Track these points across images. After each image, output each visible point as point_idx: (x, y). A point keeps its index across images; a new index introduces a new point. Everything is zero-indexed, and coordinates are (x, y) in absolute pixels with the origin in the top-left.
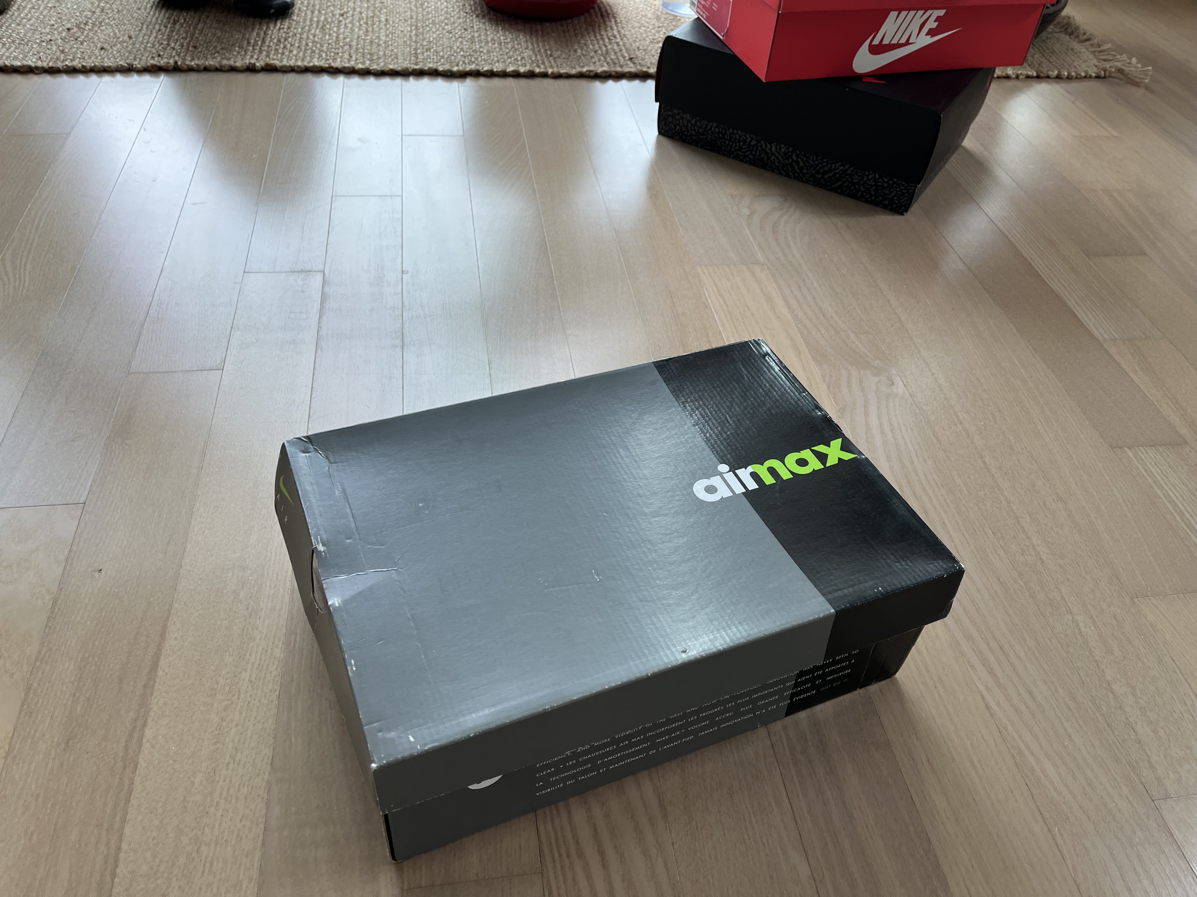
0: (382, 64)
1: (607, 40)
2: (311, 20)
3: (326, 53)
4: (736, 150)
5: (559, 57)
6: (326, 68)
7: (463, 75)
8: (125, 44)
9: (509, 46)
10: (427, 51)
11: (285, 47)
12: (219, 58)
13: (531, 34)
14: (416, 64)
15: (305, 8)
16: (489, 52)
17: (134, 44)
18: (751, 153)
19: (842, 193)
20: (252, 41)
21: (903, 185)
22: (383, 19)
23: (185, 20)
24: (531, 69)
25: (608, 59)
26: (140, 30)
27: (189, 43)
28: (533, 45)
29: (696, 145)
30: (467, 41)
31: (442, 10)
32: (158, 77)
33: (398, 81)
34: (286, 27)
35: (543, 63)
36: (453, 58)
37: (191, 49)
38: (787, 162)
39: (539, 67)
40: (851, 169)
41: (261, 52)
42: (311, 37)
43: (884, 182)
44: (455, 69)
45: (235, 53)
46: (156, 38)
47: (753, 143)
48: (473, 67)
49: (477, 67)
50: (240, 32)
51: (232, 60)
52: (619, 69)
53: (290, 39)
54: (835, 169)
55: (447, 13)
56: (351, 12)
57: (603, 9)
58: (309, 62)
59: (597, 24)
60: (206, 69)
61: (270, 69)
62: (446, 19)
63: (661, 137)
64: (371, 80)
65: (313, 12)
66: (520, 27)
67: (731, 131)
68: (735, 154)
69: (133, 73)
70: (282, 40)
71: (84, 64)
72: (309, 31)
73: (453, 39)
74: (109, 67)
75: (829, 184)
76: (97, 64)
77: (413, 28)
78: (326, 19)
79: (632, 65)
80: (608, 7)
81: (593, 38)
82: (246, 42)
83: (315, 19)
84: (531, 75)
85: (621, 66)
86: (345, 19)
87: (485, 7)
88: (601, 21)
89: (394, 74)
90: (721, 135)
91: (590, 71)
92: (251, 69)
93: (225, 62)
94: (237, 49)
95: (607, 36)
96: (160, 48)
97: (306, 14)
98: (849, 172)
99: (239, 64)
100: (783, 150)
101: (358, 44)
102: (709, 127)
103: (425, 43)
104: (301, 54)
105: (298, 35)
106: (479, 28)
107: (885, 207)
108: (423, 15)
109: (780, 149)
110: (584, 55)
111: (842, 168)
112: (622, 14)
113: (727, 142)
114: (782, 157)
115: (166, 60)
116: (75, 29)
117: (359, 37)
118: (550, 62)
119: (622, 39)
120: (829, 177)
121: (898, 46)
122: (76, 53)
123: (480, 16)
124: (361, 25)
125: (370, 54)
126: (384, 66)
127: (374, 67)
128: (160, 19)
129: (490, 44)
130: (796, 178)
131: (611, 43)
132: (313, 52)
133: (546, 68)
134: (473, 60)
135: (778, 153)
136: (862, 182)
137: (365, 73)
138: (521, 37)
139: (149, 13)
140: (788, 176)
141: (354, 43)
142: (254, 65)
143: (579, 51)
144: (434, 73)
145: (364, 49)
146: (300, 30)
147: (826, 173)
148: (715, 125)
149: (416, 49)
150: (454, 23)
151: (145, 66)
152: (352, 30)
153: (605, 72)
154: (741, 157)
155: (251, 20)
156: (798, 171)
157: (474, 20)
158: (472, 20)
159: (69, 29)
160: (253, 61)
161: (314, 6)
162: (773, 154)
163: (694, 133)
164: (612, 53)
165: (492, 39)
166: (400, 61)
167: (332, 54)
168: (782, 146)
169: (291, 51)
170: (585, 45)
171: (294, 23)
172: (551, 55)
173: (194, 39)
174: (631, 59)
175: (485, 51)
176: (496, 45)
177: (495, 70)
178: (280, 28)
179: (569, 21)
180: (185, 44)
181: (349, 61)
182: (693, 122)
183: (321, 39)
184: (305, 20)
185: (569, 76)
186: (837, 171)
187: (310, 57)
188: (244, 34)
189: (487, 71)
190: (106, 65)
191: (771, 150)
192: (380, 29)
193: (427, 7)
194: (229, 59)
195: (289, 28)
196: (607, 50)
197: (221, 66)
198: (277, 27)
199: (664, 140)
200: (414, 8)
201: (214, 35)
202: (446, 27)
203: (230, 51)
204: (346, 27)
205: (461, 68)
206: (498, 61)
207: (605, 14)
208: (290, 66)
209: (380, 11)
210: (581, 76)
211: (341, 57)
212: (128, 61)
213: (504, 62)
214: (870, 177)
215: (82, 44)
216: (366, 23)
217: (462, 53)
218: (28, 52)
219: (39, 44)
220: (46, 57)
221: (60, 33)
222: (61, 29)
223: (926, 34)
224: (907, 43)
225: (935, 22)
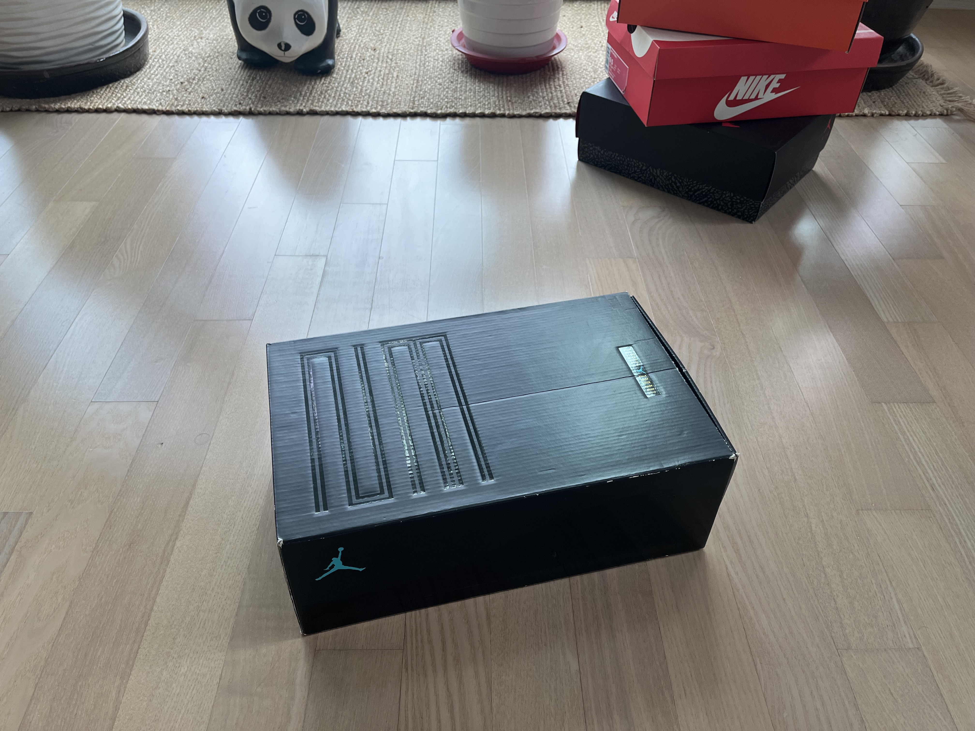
0: (389, 109)
1: (553, 89)
2: (346, 77)
3: (352, 101)
4: (632, 173)
5: (515, 102)
6: (351, 112)
7: (444, 116)
8: (218, 95)
9: (481, 94)
10: (422, 98)
11: (325, 97)
12: (279, 106)
13: (498, 85)
14: (412, 109)
15: (342, 68)
16: (465, 99)
17: (224, 95)
18: (643, 176)
19: (708, 206)
20: (303, 93)
21: (751, 202)
22: (395, 75)
23: (260, 78)
24: (493, 111)
25: (552, 103)
26: (230, 85)
27: (260, 95)
28: (498, 93)
29: (605, 169)
30: (451, 91)
31: (438, 68)
32: (238, 118)
33: (399, 120)
34: (327, 82)
35: (504, 107)
36: (439, 103)
37: (262, 99)
38: (668, 182)
39: (500, 110)
40: (714, 189)
41: (308, 101)
42: (343, 89)
43: (737, 199)
44: (439, 112)
45: (291, 102)
46: (239, 90)
47: (644, 168)
48: (452, 110)
49: (455, 111)
50: (296, 86)
51: (288, 107)
52: (558, 111)
53: (329, 92)
54: (702, 189)
55: (441, 70)
56: (373, 71)
57: (555, 65)
58: (339, 108)
59: (548, 77)
60: (270, 114)
61: (312, 113)
62: (439, 74)
63: (580, 162)
64: (381, 120)
65: (347, 71)
66: (491, 80)
67: (628, 159)
68: (632, 175)
69: (222, 116)
70: (324, 92)
71: (190, 109)
72: (343, 85)
73: (442, 89)
74: (206, 111)
75: (698, 199)
76: (198, 109)
77: (415, 81)
78: (356, 76)
79: (568, 108)
80: (559, 63)
81: (544, 87)
82: (299, 94)
83: (348, 76)
84: (493, 116)
85: (560, 109)
86: (369, 76)
87: (469, 65)
88: (552, 74)
89: (396, 115)
90: (621, 162)
91: (536, 113)
92: (300, 113)
93: (283, 109)
94: (292, 99)
95: (554, 85)
96: (241, 98)
97: (342, 73)
98: (712, 191)
99: (292, 110)
100: (665, 174)
101: (374, 94)
102: (613, 156)
103: (421, 93)
104: (335, 102)
105: (335, 88)
106: (462, 81)
107: (739, 217)
108: (423, 72)
109: (663, 173)
110: (534, 100)
111: (707, 188)
112: (568, 69)
113: (626, 167)
114: (665, 179)
115: (244, 107)
116: (186, 83)
117: (376, 89)
118: (509, 106)
119: (565, 88)
120: (698, 194)
121: (749, 100)
122: (185, 101)
123: (464, 72)
124: (379, 80)
125: (382, 101)
126: (390, 110)
127: (383, 111)
128: (244, 76)
129: (467, 93)
130: (674, 194)
131: (556, 91)
132: (343, 100)
133: (505, 110)
134: (453, 104)
135: (662, 176)
136: (721, 199)
137: (376, 115)
138: (491, 87)
139: (237, 72)
140: (669, 192)
141: (372, 94)
142: (302, 110)
143: (531, 97)
144: (424, 115)
145: (378, 98)
146: (336, 84)
147: (695, 191)
148: (617, 155)
149: (414, 97)
150: (444, 77)
151: (230, 111)
152: (373, 84)
153: (547, 113)
154: (636, 178)
155: (305, 77)
156: (676, 189)
157: (459, 75)
158: (458, 75)
159: (182, 83)
160: (301, 108)
161: (349, 66)
162: (658, 176)
163: (603, 160)
164: (556, 99)
165: (470, 89)
166: (402, 106)
167: (356, 102)
168: (664, 171)
169: (328, 100)
170: (537, 92)
171: (334, 79)
172: (510, 101)
173: (265, 92)
174: (568, 103)
175: (463, 98)
176: (472, 93)
177: (467, 112)
178: (323, 83)
179: (528, 75)
180: (258, 95)
181: (367, 106)
182: (602, 152)
183: (350, 91)
184: (341, 77)
185: (520, 116)
186: (703, 190)
187: (341, 104)
188: (299, 88)
189: (461, 113)
190: (204, 110)
191: (656, 173)
192: (392, 83)
193: (428, 66)
194: (286, 106)
195: (329, 83)
196: (552, 96)
197: (280, 111)
198: (322, 83)
199: (582, 165)
200: (418, 67)
201: (278, 89)
202: (438, 81)
203: (288, 100)
204: (369, 82)
205: (443, 111)
206: (471, 106)
207: (556, 68)
208: (326, 111)
209: (394, 70)
210: (529, 116)
211: (362, 104)
212: (219, 108)
213: (476, 106)
214: (727, 195)
215: (189, 94)
216: (383, 79)
217: (446, 100)
218: (154, 99)
219: (162, 94)
220: (166, 103)
221: (176, 85)
222: (176, 82)
223: (772, 92)
224: (756, 98)
225: (778, 83)
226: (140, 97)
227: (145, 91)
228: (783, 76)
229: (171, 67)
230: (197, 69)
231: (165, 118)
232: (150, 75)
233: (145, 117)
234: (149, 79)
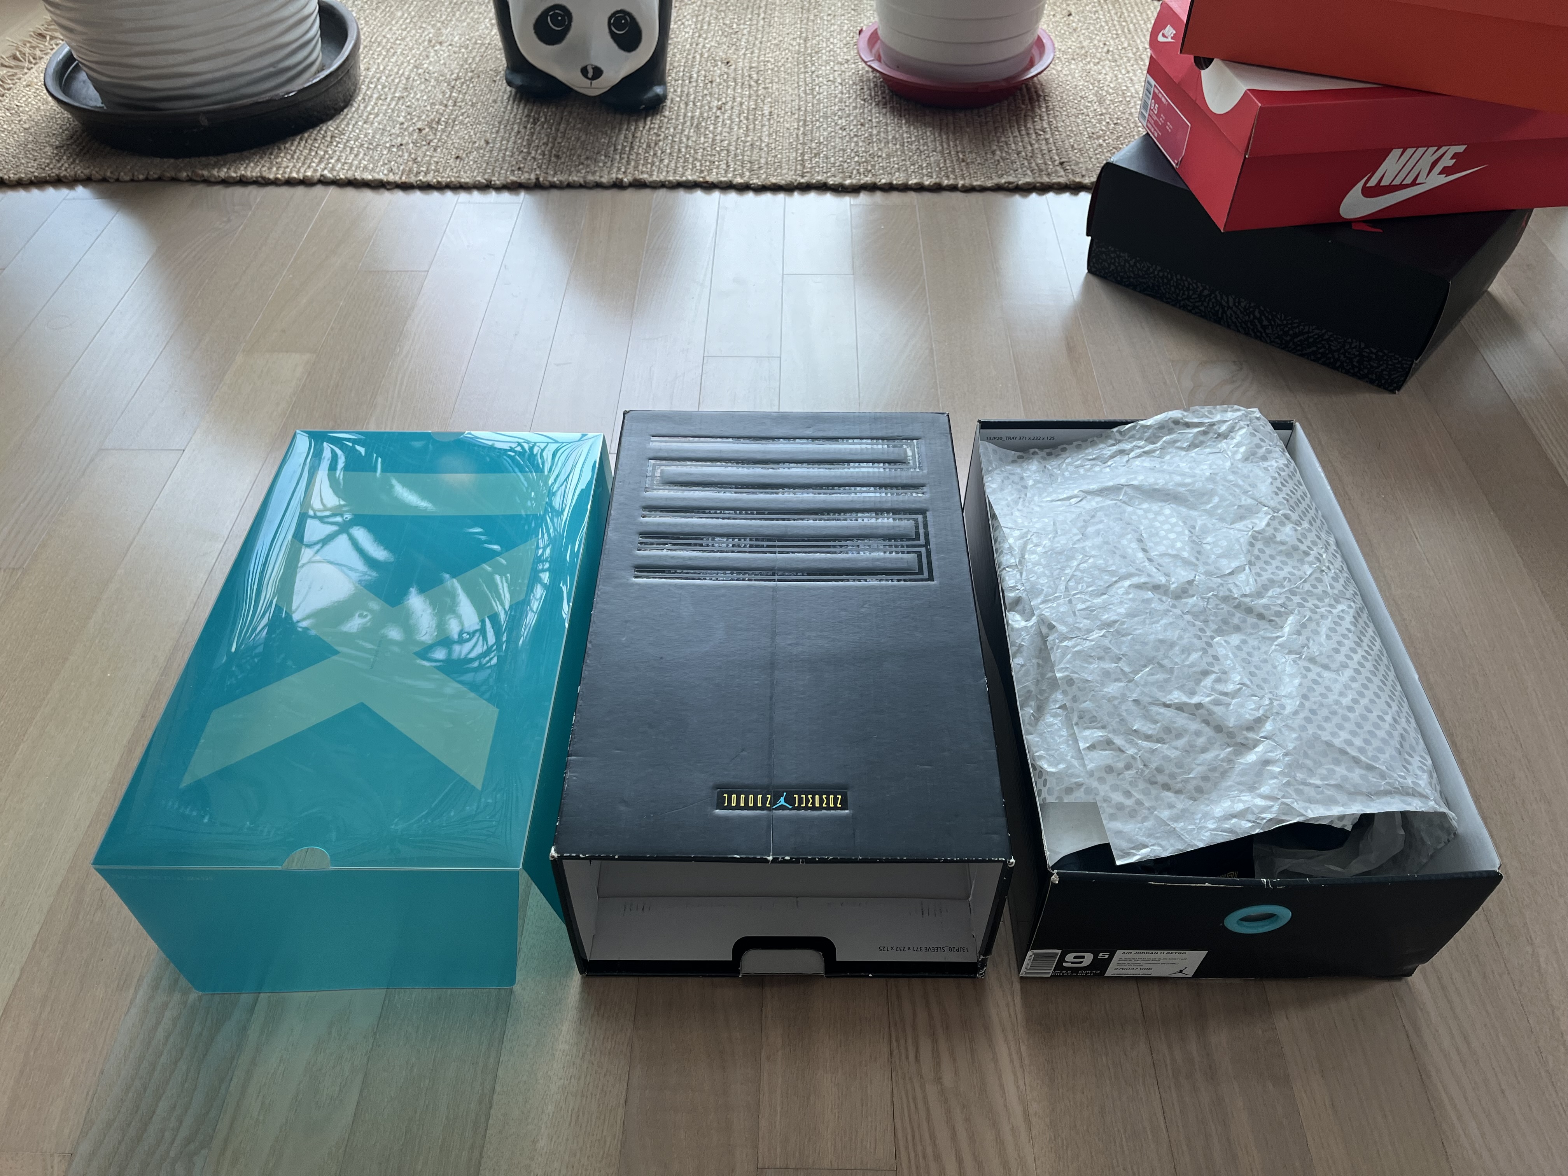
0: (764, 176)
1: (1034, 136)
2: (685, 115)
3: (700, 161)
4: (1183, 299)
5: (973, 163)
6: (701, 182)
7: (855, 190)
8: (482, 151)
9: (914, 147)
10: (815, 156)
11: (655, 154)
12: (583, 171)
13: (941, 130)
14: (803, 177)
15: (678, 99)
16: (889, 156)
17: (491, 151)
18: (1202, 305)
19: (1316, 360)
20: (619, 147)
21: (1396, 359)
22: (766, 112)
23: (546, 118)
24: (938, 180)
25: (1034, 164)
26: (498, 132)
27: (550, 151)
28: (942, 145)
29: (1135, 289)
30: (863, 141)
31: (836, 97)
32: (518, 194)
33: (781, 197)
34: (656, 126)
35: (953, 172)
36: (846, 165)
37: (553, 159)
38: (1247, 318)
39: (948, 177)
40: (1330, 333)
41: (628, 163)
42: (684, 140)
43: (1372, 352)
44: (848, 182)
45: (601, 164)
46: (515, 143)
47: (1206, 292)
48: (868, 179)
49: (873, 179)
50: (606, 134)
51: (598, 174)
52: (1046, 179)
53: (661, 143)
54: (1308, 332)
55: (841, 101)
56: (730, 104)
57: (1033, 90)
58: (683, 175)
59: (1023, 112)
60: (570, 186)
61: (639, 185)
62: (840, 110)
63: (1090, 275)
64: (750, 196)
65: (687, 104)
66: (928, 119)
67: (1179, 277)
68: (1182, 303)
69: (491, 190)
70: (652, 145)
71: (440, 179)
72: (683, 131)
73: (847, 138)
74: (466, 183)
75: (1299, 348)
76: (453, 179)
77: (801, 124)
78: (701, 113)
79: (1062, 173)
80: (1039, 86)
81: (1017, 134)
82: (612, 148)
83: (689, 114)
84: (937, 188)
85: (1049, 175)
86: (723, 113)
87: (887, 91)
88: (1029, 107)
89: (776, 188)
90: (1165, 281)
91: (1010, 183)
92: (618, 185)
93: (590, 178)
94: (603, 158)
95: (1035, 129)
96: (520, 159)
97: (679, 107)
98: (1326, 337)
99: (605, 180)
100: (1243, 304)
101: (737, 149)
102: (1151, 270)
103: (814, 145)
104: (673, 165)
105: (670, 138)
106: (878, 122)
107: (1372, 382)
108: (813, 106)
109: (1239, 302)
110: (1004, 159)
111: (1317, 331)
112: (1055, 96)
113: (1173, 289)
114: (1241, 312)
115: (526, 175)
116: (427, 130)
117: (738, 139)
118: (962, 170)
119: (1052, 134)
120: (1300, 341)
121: (1401, 187)
122: (429, 164)
123: (881, 105)
124: (741, 121)
125: (751, 162)
126: (766, 178)
127: (755, 181)
128: (518, 117)
129: (890, 145)
130: (1256, 337)
131: (1038, 141)
132: (686, 161)
133: (956, 179)
134: (869, 168)
135: (1237, 307)
136: (1342, 351)
137: (743, 188)
138: (928, 134)
139: (506, 108)
140: (1247, 334)
141: (732, 148)
142: (622, 180)
143: (998, 153)
144: (823, 187)
145: (743, 156)
146: (672, 130)
147: (1296, 335)
148: (1159, 268)
149: (803, 154)
150: (849, 115)
151: (505, 183)
152: (731, 128)
153: (1027, 183)
154: (1189, 308)
155: (618, 116)
156: (1261, 329)
157: (873, 111)
158: (870, 111)
159: (420, 130)
160: (620, 176)
161: (688, 95)
162: (1229, 307)
163: (1132, 275)
164: (1040, 156)
165: (894, 137)
166: (784, 171)
167: (708, 164)
168: (1242, 300)
169: (662, 160)
170: (1007, 144)
171: (666, 120)
172: (963, 161)
173: (556, 145)
174: (1062, 164)
175: (884, 155)
176: (898, 146)
177: (895, 182)
178: (650, 128)
179: (989, 109)
180: (546, 153)
181: (726, 172)
182: (1132, 263)
183: (695, 142)
184: (678, 115)
185: (983, 189)
186: (1311, 335)
187: (683, 167)
188: (611, 138)
189: (885, 184)
190: (463, 180)
191: (1228, 302)
192: (763, 126)
193: (819, 93)
194: (594, 173)
195: (660, 127)
196: (1033, 150)
197: (585, 182)
198: (647, 127)
199: (1095, 281)
200: (803, 95)
201: (578, 139)
202: (840, 122)
203: (596, 161)
204: (724, 125)
205: (854, 181)
206: (899, 170)
207: (1035, 97)
208: (661, 181)
209: (763, 101)
210: (998, 188)
211: (718, 168)
212: (486, 177)
213: (906, 170)
214: (1353, 346)
215: (435, 150)
216: (747, 119)
217: (856, 159)
218: (378, 161)
219: (389, 149)
220: (398, 167)
221: (411, 134)
222: (411, 129)
223: (1440, 173)
224: (1414, 183)
225: (1452, 158)
226: (356, 156)
227: (362, 145)
228: (1461, 149)
229: (399, 99)
230: (441, 103)
231: (399, 195)
232: (365, 114)
233: (368, 195)
234: (365, 123)
